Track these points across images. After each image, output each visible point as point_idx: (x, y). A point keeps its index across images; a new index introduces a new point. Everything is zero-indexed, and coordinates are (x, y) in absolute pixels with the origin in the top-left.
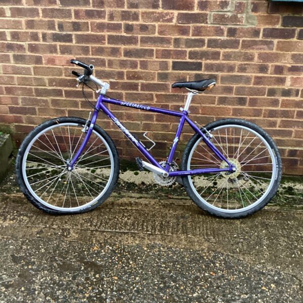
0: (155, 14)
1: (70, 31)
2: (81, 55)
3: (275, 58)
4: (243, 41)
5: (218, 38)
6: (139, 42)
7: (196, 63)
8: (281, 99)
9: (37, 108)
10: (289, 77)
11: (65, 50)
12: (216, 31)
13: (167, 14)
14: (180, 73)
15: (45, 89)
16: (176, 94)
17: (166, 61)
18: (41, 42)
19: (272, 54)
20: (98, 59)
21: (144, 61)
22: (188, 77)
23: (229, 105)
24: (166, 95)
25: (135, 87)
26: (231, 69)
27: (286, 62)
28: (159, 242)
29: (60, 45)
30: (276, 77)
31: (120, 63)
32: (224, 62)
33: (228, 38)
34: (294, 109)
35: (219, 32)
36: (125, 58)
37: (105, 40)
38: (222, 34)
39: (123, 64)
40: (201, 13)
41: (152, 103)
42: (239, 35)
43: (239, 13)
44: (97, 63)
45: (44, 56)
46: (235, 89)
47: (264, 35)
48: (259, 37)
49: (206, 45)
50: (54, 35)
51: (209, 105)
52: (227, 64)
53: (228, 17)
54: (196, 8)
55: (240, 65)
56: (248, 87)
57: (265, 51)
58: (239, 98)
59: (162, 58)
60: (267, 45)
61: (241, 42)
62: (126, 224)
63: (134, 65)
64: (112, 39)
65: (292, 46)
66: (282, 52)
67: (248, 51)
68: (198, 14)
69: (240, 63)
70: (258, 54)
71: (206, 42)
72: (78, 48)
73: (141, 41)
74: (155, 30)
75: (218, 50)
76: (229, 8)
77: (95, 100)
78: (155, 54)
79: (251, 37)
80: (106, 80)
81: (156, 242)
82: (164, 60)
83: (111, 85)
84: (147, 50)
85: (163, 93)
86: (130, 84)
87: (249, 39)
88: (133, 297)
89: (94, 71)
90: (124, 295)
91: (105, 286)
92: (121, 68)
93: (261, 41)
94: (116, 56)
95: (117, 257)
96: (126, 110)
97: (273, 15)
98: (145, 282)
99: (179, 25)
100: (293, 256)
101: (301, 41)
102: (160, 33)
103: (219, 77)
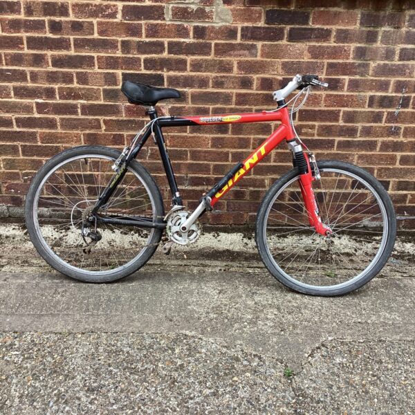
0: (90, 7)
3: (261, 68)
4: (216, 45)
5: (182, 40)
6: (72, 46)
7: (156, 75)
12: (178, 31)
13: (108, 7)
16: (132, 119)
17: (113, 73)
19: (257, 62)
20: (15, 70)
21: (82, 73)
23: (206, 132)
24: (118, 121)
25: (72, 109)
26: (203, 83)
27: (276, 73)
28: (102, 325)
30: (263, 94)
31: (48, 76)
32: (193, 74)
33: (195, 41)
35: (182, 32)
36: (55, 69)
37: (22, 44)
38: (186, 35)
39: (52, 77)
40: (154, 6)
41: (99, 133)
42: (210, 36)
43: (207, 6)
44: (15, 76)
46: (212, 110)
47: (242, 36)
48: (236, 39)
49: (166, 50)
51: (179, 134)
52: (198, 77)
53: (192, 12)
55: (214, 78)
56: (228, 108)
57: (246, 59)
59: (107, 69)
60: (248, 49)
61: (213, 45)
62: (58, 302)
63: (68, 78)
64: (33, 43)
65: (282, 51)
66: (269, 60)
67: (224, 59)
68: (151, 7)
69: (214, 75)
70: (238, 63)
71: (166, 45)
73: (75, 45)
74: (93, 29)
75: (182, 57)
77: (16, 129)
78: (96, 62)
79: (226, 39)
80: (30, 101)
81: (97, 325)
82: (111, 71)
83: (37, 108)
84: (85, 56)
85: (114, 118)
86: (66, 105)
87: (223, 42)
88: (51, 404)
89: (12, 88)
90: (38, 402)
91: (13, 390)
92: (50, 82)
93: (240, 44)
94: (42, 67)
95: (36, 349)
96: (63, 142)
97: (252, 8)
98: (71, 382)
99: (126, 22)
100: (283, 333)
101: (292, 43)
102: (100, 33)
103: (188, 95)
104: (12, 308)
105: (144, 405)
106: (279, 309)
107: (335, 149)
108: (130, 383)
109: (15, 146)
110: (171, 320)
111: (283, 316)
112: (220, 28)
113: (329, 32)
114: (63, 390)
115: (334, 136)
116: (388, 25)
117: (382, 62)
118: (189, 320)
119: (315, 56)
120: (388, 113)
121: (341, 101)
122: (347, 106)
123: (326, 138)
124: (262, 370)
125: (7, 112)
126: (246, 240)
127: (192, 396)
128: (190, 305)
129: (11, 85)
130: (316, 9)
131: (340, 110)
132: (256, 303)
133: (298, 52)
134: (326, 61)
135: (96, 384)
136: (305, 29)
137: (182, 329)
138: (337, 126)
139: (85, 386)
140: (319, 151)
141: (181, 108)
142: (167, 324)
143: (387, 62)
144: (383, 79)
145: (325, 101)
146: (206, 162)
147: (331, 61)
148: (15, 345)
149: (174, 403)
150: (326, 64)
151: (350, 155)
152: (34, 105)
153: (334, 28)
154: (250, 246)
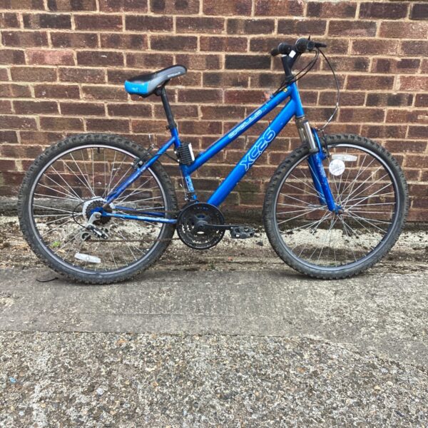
1: (67, 10)
2: (84, 47)
4: (331, 23)
5: (295, 18)
6: (174, 26)
7: (262, 57)
8: (386, 109)
9: (18, 132)
10: (398, 77)
11: (59, 41)
12: (291, 8)
14: (238, 73)
15: (30, 102)
16: (232, 105)
17: (216, 55)
18: (22, 29)
20: (111, 53)
21: (182, 55)
22: (249, 79)
24: (217, 107)
27: (395, 53)
28: (218, 327)
29: (51, 33)
30: (379, 77)
31: (146, 59)
33: (309, 19)
36: (154, 52)
37: (121, 24)
38: (300, 13)
39: (150, 61)
41: (196, 121)
42: (325, 13)
44: (111, 59)
45: (28, 51)
46: (320, 96)
47: (361, 13)
49: (276, 29)
50: (42, 17)
57: (363, 38)
58: (326, 109)
59: (210, 50)
60: (366, 28)
61: (328, 24)
62: (165, 302)
64: (132, 23)
65: (403, 29)
66: (388, 39)
67: (338, 38)
70: (354, 43)
71: (276, 24)
72: (80, 37)
74: (198, 7)
77: (108, 117)
78: (199, 44)
81: (213, 327)
82: (214, 53)
84: (188, 37)
85: (212, 105)
88: (185, 412)
89: (106, 73)
90: (170, 410)
91: (140, 398)
93: (358, 22)
94: (140, 49)
95: (155, 352)
96: (157, 131)
98: (201, 389)
100: (415, 338)
101: (415, 21)
104: (119, 308)
105: (285, 414)
106: (405, 312)
108: (264, 391)
110: (291, 323)
111: (412, 320)
114: (194, 398)
118: (310, 322)
124: (404, 378)
125: (100, 98)
126: (346, 237)
127: (334, 405)
128: (306, 307)
129: (105, 69)
132: (378, 306)
133: (421, 30)
135: (227, 392)
137: (305, 332)
139: (216, 393)
142: (287, 327)
149: (317, 413)
154: (351, 243)
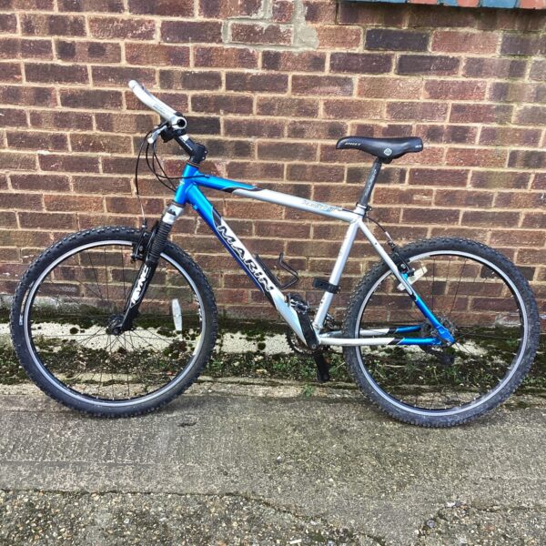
0: (116, 24)
3: (358, 110)
13: (140, 23)
19: (352, 103)
25: (90, 165)
26: (275, 130)
32: (261, 118)
34: (397, 206)
35: (247, 59)
40: (207, 23)
43: (284, 23)
48: (323, 71)
51: (240, 200)
52: (268, 122)
53: (261, 31)
54: (196, 12)
55: (290, 124)
56: (310, 166)
63: (84, 122)
68: (203, 24)
69: (290, 119)
73: (94, 76)
75: (246, 94)
76: (261, 14)
79: (309, 70)
80: (31, 152)
83: (41, 163)
86: (81, 158)
87: (304, 74)
92: (58, 127)
97: (347, 27)
99: (166, 44)
102: (131, 59)
103: (253, 146)
107: (460, 222)
109: (10, 214)
112: (300, 55)
113: (456, 62)
115: (459, 205)
116: (541, 53)
117: (530, 105)
119: (434, 95)
120: (537, 175)
121: (470, 158)
122: (478, 165)
123: (447, 208)
130: (439, 29)
131: (468, 171)
134: (450, 103)
136: (422, 57)
138: (463, 192)
140: (438, 226)
141: (243, 164)
143: (537, 105)
144: (531, 128)
145: (448, 157)
146: (277, 238)
147: (457, 102)
148: (6, 511)
150: (450, 106)
151: (480, 231)
152: (37, 158)
153: (463, 56)
